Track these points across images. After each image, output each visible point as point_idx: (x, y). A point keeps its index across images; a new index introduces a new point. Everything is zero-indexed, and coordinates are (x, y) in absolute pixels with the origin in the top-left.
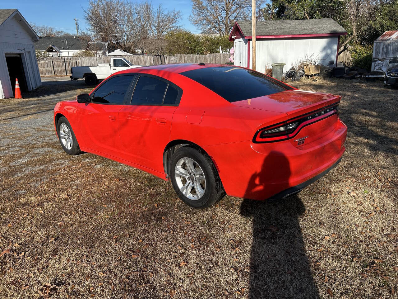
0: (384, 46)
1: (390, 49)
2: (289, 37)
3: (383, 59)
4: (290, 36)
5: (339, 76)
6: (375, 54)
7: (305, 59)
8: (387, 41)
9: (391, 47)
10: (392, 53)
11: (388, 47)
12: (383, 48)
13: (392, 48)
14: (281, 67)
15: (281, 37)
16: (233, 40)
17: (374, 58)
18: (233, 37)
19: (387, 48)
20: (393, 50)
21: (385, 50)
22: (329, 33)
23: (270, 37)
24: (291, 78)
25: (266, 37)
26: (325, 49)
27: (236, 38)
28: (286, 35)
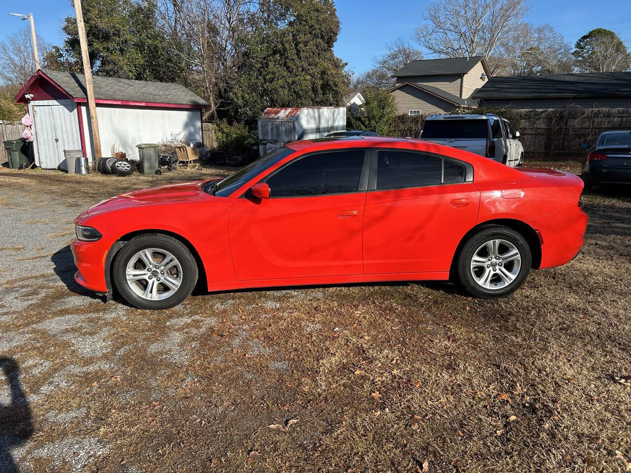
0: (272, 125)
1: (282, 131)
2: (141, 105)
3: (275, 141)
4: (144, 104)
5: (220, 163)
6: (262, 134)
7: (170, 138)
8: (277, 120)
9: (282, 128)
10: (285, 134)
11: (279, 127)
12: (272, 129)
13: (284, 129)
14: (155, 149)
15: (131, 104)
16: (27, 101)
17: (261, 140)
18: (27, 96)
19: (277, 127)
20: (286, 131)
21: (275, 131)
22: (190, 104)
23: (115, 103)
24: (166, 167)
25: (109, 102)
26: (186, 125)
27: (33, 99)
28: (138, 102)
